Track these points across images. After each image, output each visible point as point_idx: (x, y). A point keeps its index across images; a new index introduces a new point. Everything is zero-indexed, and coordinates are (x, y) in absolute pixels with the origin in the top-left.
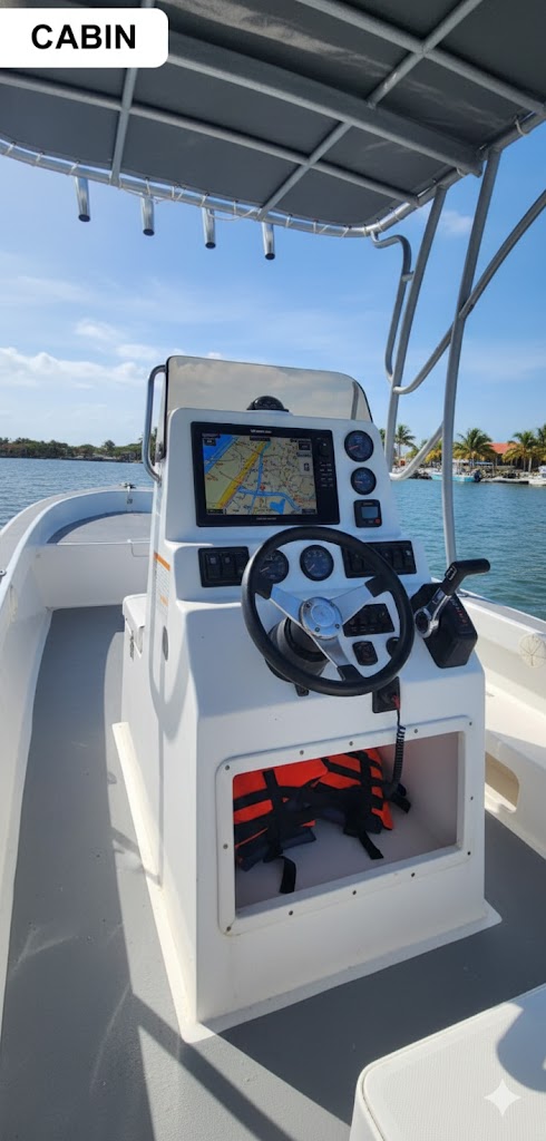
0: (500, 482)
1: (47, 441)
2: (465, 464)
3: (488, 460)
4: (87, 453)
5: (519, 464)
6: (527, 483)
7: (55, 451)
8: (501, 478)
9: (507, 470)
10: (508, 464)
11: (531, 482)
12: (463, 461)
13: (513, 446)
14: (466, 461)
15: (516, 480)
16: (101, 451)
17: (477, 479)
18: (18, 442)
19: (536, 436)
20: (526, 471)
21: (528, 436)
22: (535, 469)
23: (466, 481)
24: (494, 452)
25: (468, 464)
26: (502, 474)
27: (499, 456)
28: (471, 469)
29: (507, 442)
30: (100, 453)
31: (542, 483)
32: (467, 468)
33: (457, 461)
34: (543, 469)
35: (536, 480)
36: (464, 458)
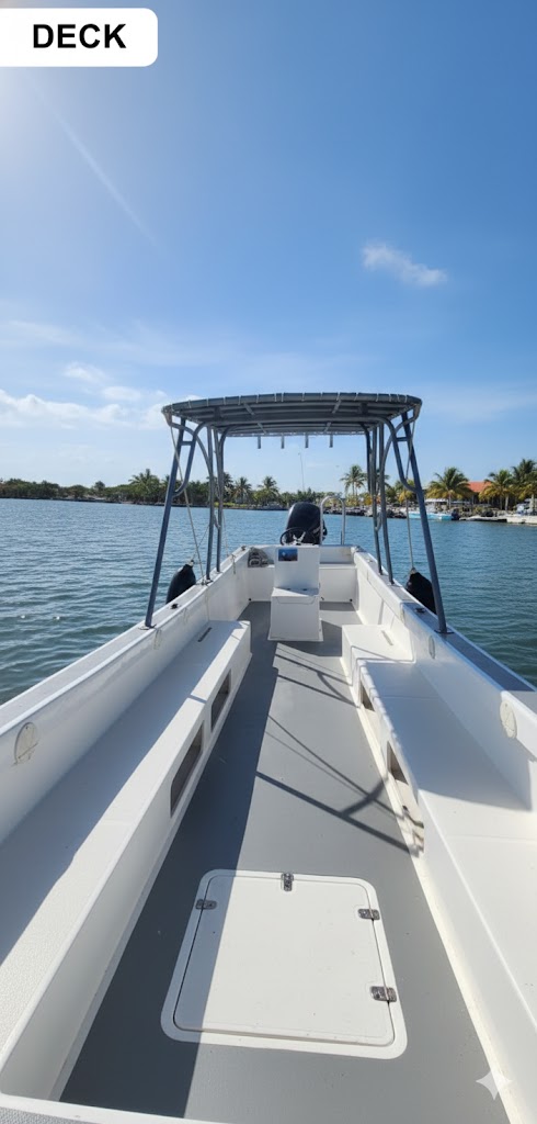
0: (476, 520)
2: (441, 503)
3: (465, 498)
4: (78, 494)
5: (496, 502)
6: (505, 521)
7: (47, 492)
8: (477, 517)
9: (484, 508)
10: (485, 502)
11: (509, 520)
12: (439, 500)
13: (489, 484)
14: (443, 500)
15: (493, 518)
16: (92, 492)
17: (456, 517)
19: (512, 475)
20: (503, 509)
21: (504, 475)
22: (512, 507)
23: (444, 519)
24: (470, 491)
25: (445, 503)
26: (480, 513)
27: (476, 495)
28: (448, 508)
29: (482, 480)
30: (90, 494)
31: (520, 520)
32: (444, 507)
33: (434, 500)
34: (521, 508)
35: (514, 518)
36: (440, 497)
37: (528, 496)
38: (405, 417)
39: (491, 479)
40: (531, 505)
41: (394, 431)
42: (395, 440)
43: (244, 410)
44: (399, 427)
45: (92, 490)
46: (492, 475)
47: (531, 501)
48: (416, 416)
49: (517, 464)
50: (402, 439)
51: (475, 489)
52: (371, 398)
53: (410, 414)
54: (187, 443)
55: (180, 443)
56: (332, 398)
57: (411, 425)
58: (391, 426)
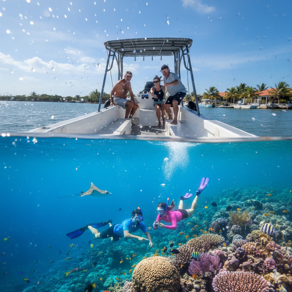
1: (54, 95)
2: (208, 101)
3: (217, 99)
4: (69, 99)
5: (230, 100)
6: (233, 107)
7: (57, 99)
8: (222, 106)
9: (225, 103)
10: (225, 100)
11: (235, 107)
12: (207, 100)
13: (227, 93)
14: (208, 100)
15: (229, 106)
16: (74, 99)
17: (214, 106)
18: (43, 95)
19: (236, 89)
20: (233, 103)
21: (233, 90)
22: (236, 102)
23: (209, 107)
24: (220, 96)
25: (209, 101)
26: (223, 104)
27: (222, 98)
28: (211, 103)
29: (224, 92)
30: (74, 100)
31: (239, 107)
32: (209, 102)
33: (205, 100)
34: (239, 102)
35: (236, 106)
36: (208, 99)
37: (243, 98)
38: (187, 46)
39: (228, 91)
40: (244, 101)
41: (183, 51)
42: (183, 54)
43: (132, 45)
44: (185, 50)
45: (74, 98)
46: (228, 89)
47: (244, 99)
48: (191, 46)
49: (239, 85)
50: (185, 54)
51: (221, 95)
52: (176, 39)
53: (189, 45)
54: (112, 55)
55: (110, 55)
56: (162, 39)
57: (189, 49)
58: (182, 49)
